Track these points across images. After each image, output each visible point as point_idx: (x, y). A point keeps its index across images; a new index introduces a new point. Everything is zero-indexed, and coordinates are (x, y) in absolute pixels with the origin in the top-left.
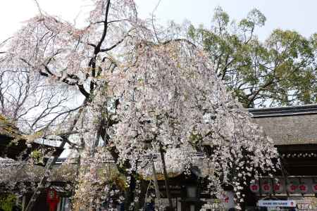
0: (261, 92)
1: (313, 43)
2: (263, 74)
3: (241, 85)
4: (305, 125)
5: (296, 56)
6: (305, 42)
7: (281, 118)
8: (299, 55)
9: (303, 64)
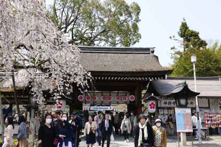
0: (99, 37)
1: (132, 8)
2: (102, 24)
3: (87, 30)
4: (116, 60)
5: (121, 15)
6: (127, 7)
7: (103, 54)
8: (123, 15)
9: (125, 21)
